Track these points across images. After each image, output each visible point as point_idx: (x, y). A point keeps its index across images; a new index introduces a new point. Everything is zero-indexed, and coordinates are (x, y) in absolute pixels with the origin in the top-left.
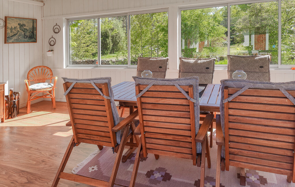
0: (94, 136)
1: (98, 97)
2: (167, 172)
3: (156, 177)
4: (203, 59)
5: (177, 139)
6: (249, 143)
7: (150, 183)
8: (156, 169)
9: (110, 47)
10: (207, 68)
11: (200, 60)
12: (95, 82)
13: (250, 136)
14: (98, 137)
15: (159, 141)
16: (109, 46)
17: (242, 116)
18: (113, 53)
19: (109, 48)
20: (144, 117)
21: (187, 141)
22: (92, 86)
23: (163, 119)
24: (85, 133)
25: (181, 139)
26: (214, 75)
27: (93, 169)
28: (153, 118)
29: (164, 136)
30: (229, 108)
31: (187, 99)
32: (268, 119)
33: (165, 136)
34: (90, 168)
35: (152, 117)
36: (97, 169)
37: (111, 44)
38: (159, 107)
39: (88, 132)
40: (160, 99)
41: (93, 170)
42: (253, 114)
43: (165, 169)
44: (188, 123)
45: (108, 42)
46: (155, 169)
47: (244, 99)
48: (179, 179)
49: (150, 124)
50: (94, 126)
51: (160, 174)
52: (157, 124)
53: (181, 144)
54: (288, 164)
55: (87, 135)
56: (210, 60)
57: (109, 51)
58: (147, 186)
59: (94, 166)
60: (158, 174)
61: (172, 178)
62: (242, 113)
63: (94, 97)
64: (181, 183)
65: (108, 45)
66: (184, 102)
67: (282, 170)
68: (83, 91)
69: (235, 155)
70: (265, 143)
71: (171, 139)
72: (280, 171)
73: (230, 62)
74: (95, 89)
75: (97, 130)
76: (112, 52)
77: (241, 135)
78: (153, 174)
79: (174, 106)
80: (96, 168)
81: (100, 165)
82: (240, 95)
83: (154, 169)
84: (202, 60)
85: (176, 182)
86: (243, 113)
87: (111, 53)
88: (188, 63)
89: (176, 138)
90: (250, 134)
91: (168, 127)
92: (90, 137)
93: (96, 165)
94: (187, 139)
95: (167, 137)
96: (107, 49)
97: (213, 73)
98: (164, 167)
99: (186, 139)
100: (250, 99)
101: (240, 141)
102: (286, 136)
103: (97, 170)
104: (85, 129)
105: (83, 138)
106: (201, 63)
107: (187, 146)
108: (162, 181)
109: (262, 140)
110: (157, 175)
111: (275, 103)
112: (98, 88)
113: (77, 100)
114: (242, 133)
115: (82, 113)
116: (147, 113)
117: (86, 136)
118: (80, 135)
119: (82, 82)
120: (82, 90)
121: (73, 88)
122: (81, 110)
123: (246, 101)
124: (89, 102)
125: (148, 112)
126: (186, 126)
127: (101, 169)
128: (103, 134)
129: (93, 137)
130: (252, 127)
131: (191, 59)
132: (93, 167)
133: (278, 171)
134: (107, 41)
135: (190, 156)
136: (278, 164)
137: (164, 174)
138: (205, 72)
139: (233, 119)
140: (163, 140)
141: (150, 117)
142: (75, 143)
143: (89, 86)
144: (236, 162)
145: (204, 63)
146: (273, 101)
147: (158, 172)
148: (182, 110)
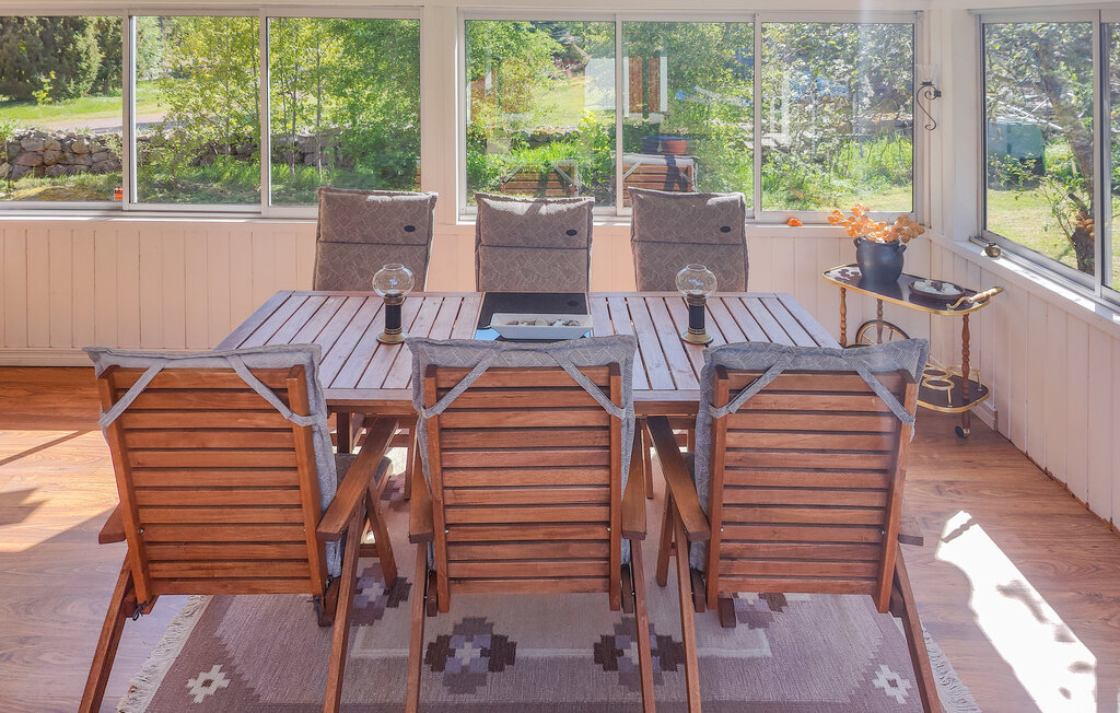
0: (229, 564)
1: (261, 420)
2: (496, 631)
3: (466, 662)
4: (555, 202)
5: (560, 534)
6: (774, 520)
7: (452, 691)
8: (456, 627)
9: (89, 67)
10: (572, 233)
11: (547, 203)
12: (249, 365)
13: (777, 502)
14: (247, 564)
15: (497, 549)
16: (84, 66)
17: (759, 450)
18: (105, 92)
19: (84, 72)
20: (448, 475)
21: (592, 537)
22: (239, 380)
23: (515, 477)
24: (188, 556)
25: (572, 534)
26: (591, 254)
27: (207, 683)
28: (482, 478)
29: (514, 532)
30: (729, 430)
31: (601, 408)
32: (823, 451)
33: (520, 532)
34: (191, 683)
35: (478, 472)
36: (228, 681)
37: (96, 58)
38: (504, 439)
39: (202, 551)
40: (510, 413)
41: (211, 690)
42: (788, 443)
43: (486, 621)
44: (599, 482)
45: (81, 45)
46: (452, 630)
47: (769, 400)
48: (543, 650)
49: (469, 496)
50: (233, 527)
51: (474, 647)
52: (492, 497)
53: (575, 549)
54: (867, 564)
55: (194, 564)
56: (578, 204)
57: (86, 86)
58: (445, 705)
59: (208, 670)
60: (468, 645)
61: (520, 653)
62: (761, 441)
63: (242, 421)
64: (554, 663)
65: (80, 60)
66: (590, 418)
67: (852, 582)
68: (193, 400)
69: (733, 559)
70: (815, 515)
71: (541, 537)
72: (847, 585)
73: (637, 212)
74: (250, 390)
75: (245, 539)
76: (100, 88)
77: (754, 502)
78: (453, 652)
79: (558, 432)
80: (219, 679)
81: (232, 659)
82: (762, 392)
83: (449, 631)
84: (550, 202)
85: (534, 664)
86: (765, 440)
87: (93, 92)
88: (508, 215)
89: (557, 534)
90: (777, 497)
91: (532, 502)
92: (213, 568)
93: (216, 662)
94: (594, 532)
95: (526, 532)
96: (75, 75)
97: (588, 249)
98: (478, 615)
99: (588, 532)
100: (784, 401)
101: (750, 519)
102: (867, 493)
103: (225, 684)
104: (186, 543)
105: (175, 579)
106: (549, 215)
107: (592, 553)
108: (490, 674)
109: (807, 510)
110: (467, 653)
111: (846, 409)
112: (267, 387)
113: (162, 435)
114: (756, 497)
115: (178, 483)
116: (460, 463)
117: (193, 569)
118: (164, 566)
119: (189, 364)
120: (190, 397)
121: (146, 391)
122: (173, 474)
123: (774, 407)
124: (216, 440)
125: (463, 459)
126: (593, 491)
127: (245, 678)
128: (272, 551)
129: (226, 568)
130: (785, 477)
131: (515, 200)
132: (203, 677)
133: (842, 586)
134: (75, 44)
135: (600, 581)
136: (843, 567)
137: (487, 644)
138: (565, 245)
139: (736, 460)
140: (511, 546)
141: (470, 473)
142: (140, 602)
143: (224, 381)
144: (734, 579)
145: (560, 214)
146: (842, 405)
147: (464, 637)
148: (584, 443)
